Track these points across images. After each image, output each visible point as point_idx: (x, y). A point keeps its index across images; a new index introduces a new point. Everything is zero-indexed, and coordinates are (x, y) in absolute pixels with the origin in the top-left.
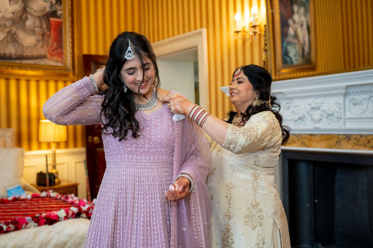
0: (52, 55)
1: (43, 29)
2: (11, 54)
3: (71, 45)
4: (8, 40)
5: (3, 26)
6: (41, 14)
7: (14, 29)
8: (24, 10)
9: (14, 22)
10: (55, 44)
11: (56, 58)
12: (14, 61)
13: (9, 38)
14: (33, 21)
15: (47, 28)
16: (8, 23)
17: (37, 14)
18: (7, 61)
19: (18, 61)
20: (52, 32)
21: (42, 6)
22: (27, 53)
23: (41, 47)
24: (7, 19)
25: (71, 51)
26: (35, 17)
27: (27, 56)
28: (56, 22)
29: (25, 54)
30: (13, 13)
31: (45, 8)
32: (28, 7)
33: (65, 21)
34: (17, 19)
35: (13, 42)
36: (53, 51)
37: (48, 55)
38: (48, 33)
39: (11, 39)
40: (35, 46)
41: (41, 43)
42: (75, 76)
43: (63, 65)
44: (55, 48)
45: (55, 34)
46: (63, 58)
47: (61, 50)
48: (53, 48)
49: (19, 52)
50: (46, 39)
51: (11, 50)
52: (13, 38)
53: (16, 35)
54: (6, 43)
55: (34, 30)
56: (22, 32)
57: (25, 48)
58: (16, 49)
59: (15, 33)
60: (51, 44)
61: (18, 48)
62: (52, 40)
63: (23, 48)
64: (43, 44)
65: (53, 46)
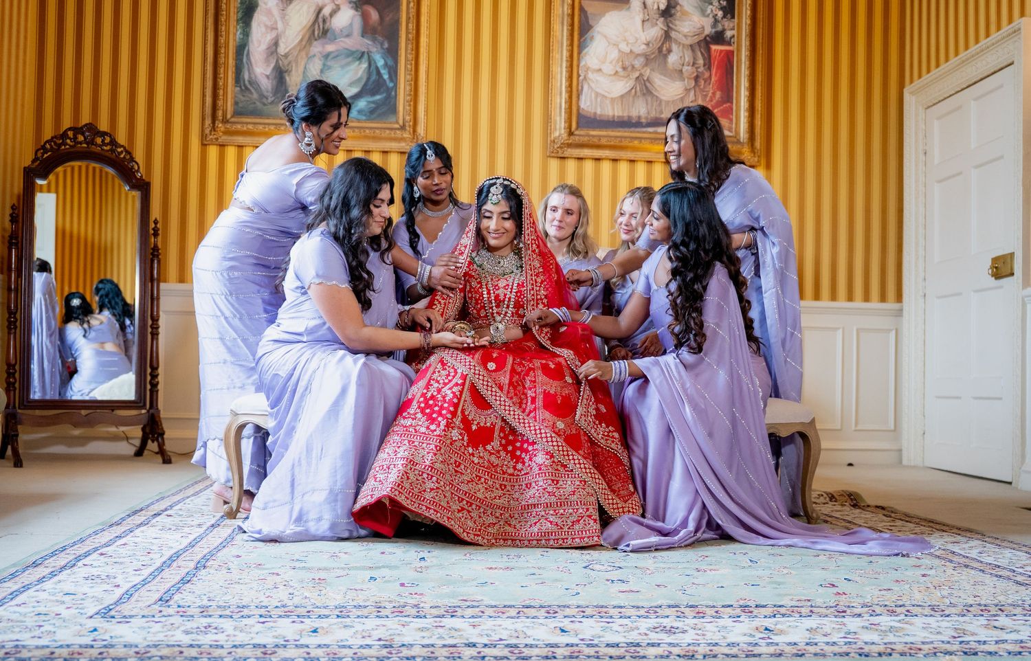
1: (697, 68)
2: (639, 117)
3: (747, 93)
4: (636, 92)
5: (630, 69)
6: (696, 39)
7: (647, 72)
8: (667, 36)
9: (648, 60)
10: (718, 94)
12: (644, 130)
13: (638, 88)
14: (681, 54)
15: (704, 65)
16: (638, 63)
17: (689, 41)
18: (632, 129)
19: (651, 130)
20: (714, 71)
21: (699, 26)
22: (667, 114)
23: (692, 102)
24: (639, 55)
25: (747, 105)
26: (683, 45)
28: (721, 51)
29: (663, 116)
30: (647, 44)
31: (703, 27)
32: (672, 29)
33: (739, 50)
34: (653, 53)
35: (644, 94)
38: (707, 75)
39: (641, 90)
40: (682, 99)
41: (692, 93)
42: (754, 154)
43: (731, 134)
44: (718, 102)
45: (718, 75)
46: (731, 120)
47: (729, 104)
48: (714, 101)
49: (654, 113)
50: (702, 87)
51: (640, 110)
52: (644, 88)
53: (650, 82)
54: (633, 97)
55: (681, 70)
56: (660, 76)
57: (663, 104)
58: (649, 107)
59: (648, 80)
60: (710, 94)
61: (652, 106)
62: (713, 87)
63: (660, 104)
64: (695, 95)
65: (715, 98)
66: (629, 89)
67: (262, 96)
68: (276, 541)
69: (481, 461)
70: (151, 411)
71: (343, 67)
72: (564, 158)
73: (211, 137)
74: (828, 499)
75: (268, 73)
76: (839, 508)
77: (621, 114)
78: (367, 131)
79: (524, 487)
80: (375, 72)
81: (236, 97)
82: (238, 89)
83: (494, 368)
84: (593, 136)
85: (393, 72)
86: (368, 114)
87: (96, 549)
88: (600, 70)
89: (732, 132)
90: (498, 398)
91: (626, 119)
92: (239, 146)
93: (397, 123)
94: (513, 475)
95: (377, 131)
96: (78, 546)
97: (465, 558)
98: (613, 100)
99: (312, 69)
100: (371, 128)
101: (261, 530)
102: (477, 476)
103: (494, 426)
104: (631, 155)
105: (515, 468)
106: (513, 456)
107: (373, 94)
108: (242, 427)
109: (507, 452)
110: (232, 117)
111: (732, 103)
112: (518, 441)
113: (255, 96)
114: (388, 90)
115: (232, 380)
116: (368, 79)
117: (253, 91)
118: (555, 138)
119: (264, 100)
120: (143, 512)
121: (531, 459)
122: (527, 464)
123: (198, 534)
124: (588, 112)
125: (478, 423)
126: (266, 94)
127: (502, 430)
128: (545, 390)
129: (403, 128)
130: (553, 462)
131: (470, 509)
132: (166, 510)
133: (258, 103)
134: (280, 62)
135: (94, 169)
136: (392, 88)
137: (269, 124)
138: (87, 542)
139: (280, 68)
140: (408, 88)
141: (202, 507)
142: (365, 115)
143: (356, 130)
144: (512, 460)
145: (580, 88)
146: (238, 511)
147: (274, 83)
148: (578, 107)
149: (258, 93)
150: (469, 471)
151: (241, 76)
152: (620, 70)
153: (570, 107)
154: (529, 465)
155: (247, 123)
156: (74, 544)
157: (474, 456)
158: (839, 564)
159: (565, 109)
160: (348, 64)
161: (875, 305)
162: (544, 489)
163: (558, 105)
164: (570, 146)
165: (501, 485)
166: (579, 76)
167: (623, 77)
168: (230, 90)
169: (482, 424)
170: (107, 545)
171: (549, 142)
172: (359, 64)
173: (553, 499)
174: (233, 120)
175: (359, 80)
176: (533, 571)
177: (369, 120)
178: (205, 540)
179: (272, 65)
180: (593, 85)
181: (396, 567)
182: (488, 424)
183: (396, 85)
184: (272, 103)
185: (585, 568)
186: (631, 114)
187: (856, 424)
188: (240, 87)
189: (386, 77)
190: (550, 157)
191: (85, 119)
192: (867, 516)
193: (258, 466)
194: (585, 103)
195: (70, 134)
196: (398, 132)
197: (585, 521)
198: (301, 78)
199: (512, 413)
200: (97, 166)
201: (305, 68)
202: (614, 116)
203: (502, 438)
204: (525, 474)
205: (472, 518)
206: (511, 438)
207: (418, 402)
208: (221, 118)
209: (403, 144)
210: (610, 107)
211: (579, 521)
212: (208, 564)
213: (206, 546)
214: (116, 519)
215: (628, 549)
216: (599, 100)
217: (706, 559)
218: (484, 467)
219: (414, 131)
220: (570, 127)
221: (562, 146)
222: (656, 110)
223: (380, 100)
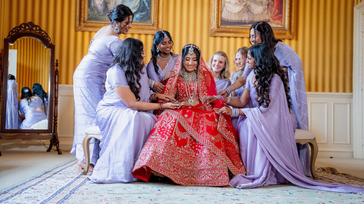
0: (274, 20)
1: (269, 1)
2: (245, 20)
3: (288, 10)
4: (244, 11)
5: (242, 1)
7: (248, 3)
10: (277, 11)
11: (277, 21)
13: (245, 9)
22: (256, 19)
25: (288, 15)
27: (256, 21)
29: (254, 20)
35: (247, 11)
36: (275, 16)
37: (271, 20)
38: (272, 3)
39: (246, 10)
40: (262, 13)
41: (266, 11)
42: (291, 34)
43: (282, 27)
44: (277, 14)
45: (277, 3)
46: (282, 21)
47: (280, 15)
48: (275, 14)
49: (251, 18)
50: (270, 8)
51: (246, 17)
52: (248, 9)
53: (250, 7)
54: (243, 13)
55: (262, 2)
56: (254, 4)
57: (255, 15)
58: (249, 17)
59: (249, 6)
60: (274, 11)
61: (250, 16)
62: (275, 8)
63: (253, 16)
64: (268, 12)
65: (275, 12)
66: (241, 9)
67: (99, 12)
68: (102, 183)
69: (182, 152)
70: (54, 134)
72: (216, 37)
73: (79, 28)
74: (322, 170)
75: (101, 4)
76: (326, 174)
77: (238, 19)
78: (140, 26)
79: (199, 162)
80: (142, 4)
81: (88, 12)
82: (89, 9)
83: (187, 116)
84: (227, 28)
85: (150, 3)
86: (140, 20)
87: (30, 187)
88: (230, 2)
89: (282, 26)
90: (189, 128)
91: (240, 21)
92: (90, 32)
93: (151, 23)
94: (195, 158)
95: (143, 26)
96: (23, 185)
97: (176, 190)
98: (235, 14)
99: (118, 2)
100: (141, 25)
101: (96, 179)
102: (180, 158)
103: (187, 139)
104: (242, 35)
105: (195, 155)
106: (195, 150)
107: (142, 12)
108: (90, 139)
109: (192, 149)
110: (87, 20)
111: (282, 14)
112: (197, 144)
113: (96, 12)
114: (148, 11)
115: (87, 121)
116: (140, 6)
117: (95, 10)
118: (212, 29)
119: (100, 14)
120: (50, 172)
121: (201, 152)
122: (200, 154)
123: (71, 181)
124: (225, 19)
125: (181, 138)
126: (100, 11)
127: (190, 140)
128: (207, 125)
129: (153, 25)
130: (210, 153)
131: (178, 171)
132: (59, 172)
133: (97, 15)
135: (33, 39)
137: (101, 23)
138: (27, 184)
139: (106, 1)
140: (155, 10)
141: (74, 171)
142: (139, 20)
143: (135, 26)
144: (194, 152)
145: (222, 9)
146: (87, 172)
147: (103, 7)
148: (221, 17)
149: (97, 11)
150: (177, 156)
151: (91, 5)
152: (238, 2)
153: (218, 17)
154: (201, 154)
155: (93, 23)
156: (21, 185)
157: (179, 150)
158: (327, 195)
159: (216, 17)
161: (341, 93)
162: (207, 163)
163: (213, 16)
164: (218, 32)
165: (190, 162)
166: (222, 4)
167: (239, 5)
168: (86, 10)
169: (183, 138)
170: (35, 185)
171: (210, 30)
172: (137, 0)
173: (210, 167)
174: (87, 21)
175: (136, 6)
176: (202, 195)
177: (140, 22)
178: (74, 183)
180: (227, 8)
181: (149, 193)
182: (185, 138)
183: (150, 9)
184: (103, 15)
185: (223, 194)
186: (242, 20)
187: (334, 141)
188: (90, 9)
189: (147, 5)
190: (210, 36)
191: (29, 20)
192: (338, 177)
193: (96, 154)
194: (224, 15)
195: (23, 26)
196: (151, 27)
197: (223, 176)
198: (114, 5)
199: (194, 133)
200: (34, 38)
202: (235, 20)
203: (190, 143)
204: (199, 157)
205: (178, 174)
206: (194, 143)
207: (158, 129)
208: (83, 21)
209: (153, 31)
210: (234, 17)
211: (220, 176)
212: (75, 192)
213: (74, 185)
214: (39, 175)
215: (240, 187)
216: (229, 14)
217: (271, 192)
218: (183, 154)
219: (158, 26)
220: (218, 25)
221: (215, 32)
222: (252, 17)
223: (144, 14)
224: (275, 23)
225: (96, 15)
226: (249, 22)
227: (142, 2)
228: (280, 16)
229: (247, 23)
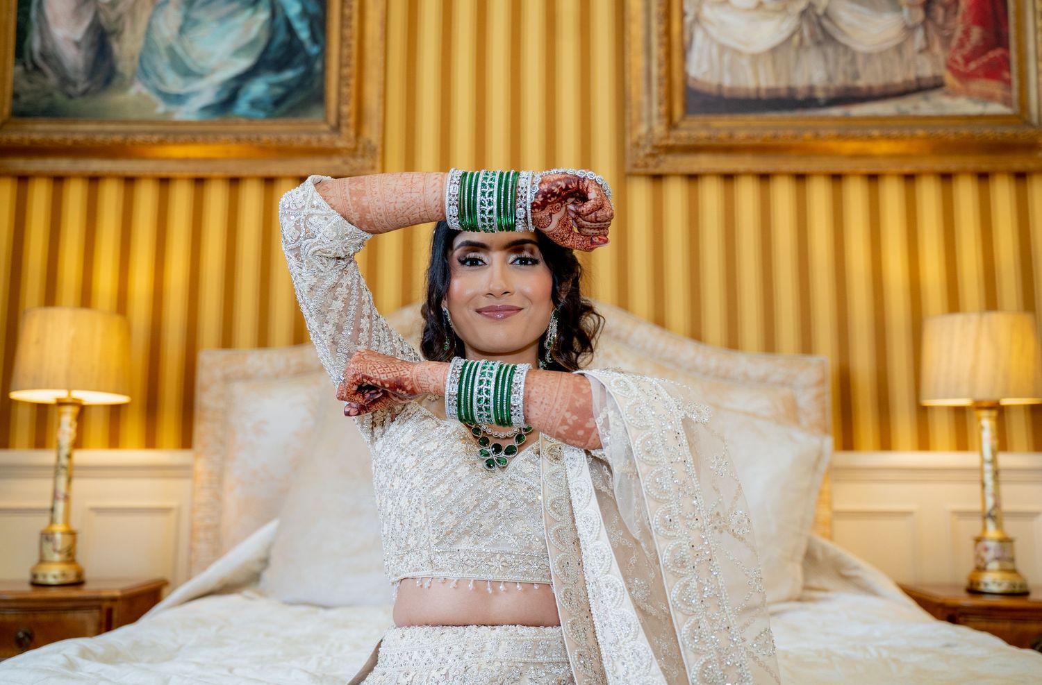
0: (965, 77)
2: (811, 88)
4: (801, 40)
10: (976, 33)
11: (979, 85)
12: (823, 112)
13: (806, 33)
18: (798, 114)
19: (836, 112)
22: (869, 78)
23: (921, 51)
27: (870, 88)
29: (861, 83)
35: (818, 44)
36: (967, 60)
37: (949, 78)
39: (812, 35)
40: (899, 48)
41: (920, 34)
46: (1008, 83)
47: (996, 53)
49: (842, 78)
50: (940, 19)
51: (812, 73)
52: (819, 31)
53: (830, 19)
54: (798, 50)
56: (850, 6)
57: (860, 60)
58: (831, 67)
59: (826, 14)
60: (958, 34)
61: (837, 63)
62: (964, 18)
63: (853, 61)
64: (926, 38)
65: (968, 40)
66: (785, 34)
67: (65, 80)
71: (222, 20)
72: (660, 177)
75: (78, 38)
78: (264, 139)
80: (283, 28)
82: (20, 69)
84: (720, 129)
85: (319, 26)
86: (270, 107)
88: (726, 2)
91: (783, 93)
93: (326, 121)
95: (285, 138)
98: (755, 58)
99: (163, 27)
100: (271, 133)
104: (797, 164)
107: (279, 66)
110: (6, 122)
111: (1006, 46)
113: (53, 80)
114: (309, 61)
116: (270, 41)
117: (48, 70)
118: (640, 138)
119: (71, 89)
124: (705, 83)
126: (72, 76)
129: (337, 128)
133: (58, 95)
134: (102, 17)
136: (317, 55)
139: (100, 27)
140: (346, 53)
142: (264, 109)
145: (687, 38)
147: (91, 55)
148: (685, 74)
149: (57, 74)
151: (27, 43)
153: (669, 74)
159: (660, 79)
160: (232, 14)
163: (644, 73)
164: (670, 150)
166: (683, 14)
167: (774, 11)
171: (628, 145)
172: (255, 12)
175: (252, 43)
177: (268, 118)
179: (86, 22)
180: (713, 31)
183: (323, 54)
184: (85, 93)
189: (304, 35)
190: (632, 175)
194: (699, 67)
196: (326, 138)
198: (140, 44)
201: (150, 26)
202: (758, 90)
209: (337, 162)
210: (749, 73)
216: (726, 58)
219: (358, 134)
220: (670, 113)
221: (656, 152)
222: (845, 73)
223: (293, 79)
224: (969, 95)
225: (50, 95)
226: (832, 94)
227: (279, 20)
228: (995, 57)
229: (822, 102)
